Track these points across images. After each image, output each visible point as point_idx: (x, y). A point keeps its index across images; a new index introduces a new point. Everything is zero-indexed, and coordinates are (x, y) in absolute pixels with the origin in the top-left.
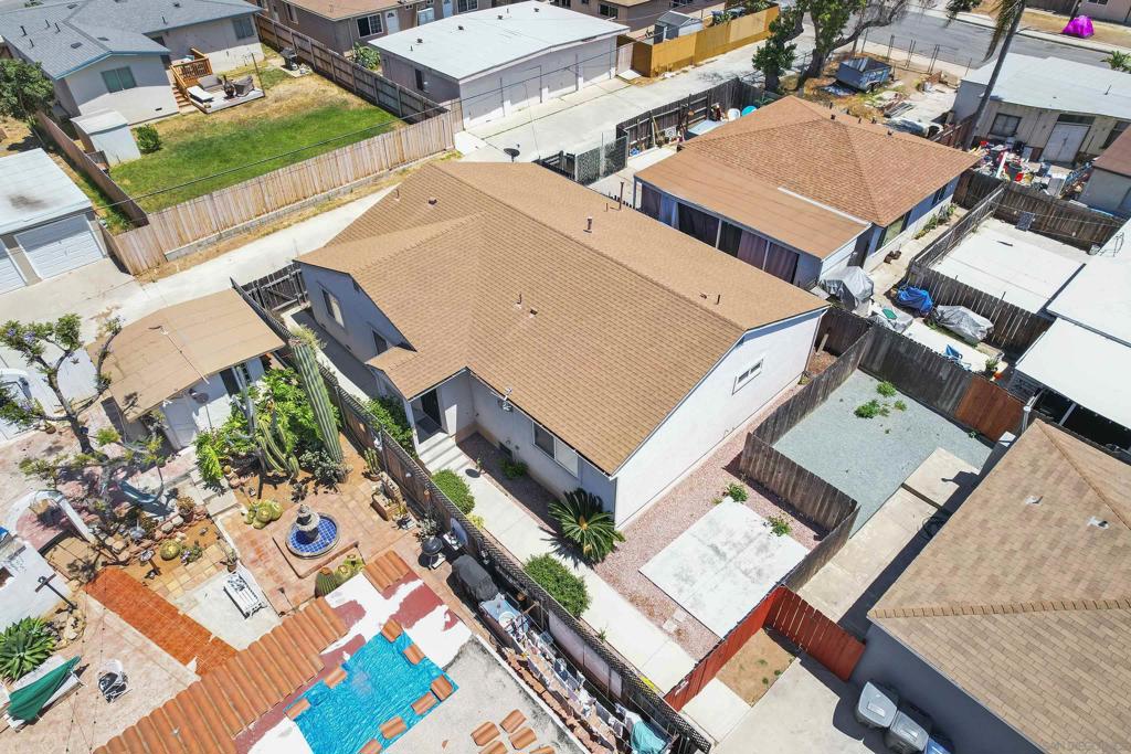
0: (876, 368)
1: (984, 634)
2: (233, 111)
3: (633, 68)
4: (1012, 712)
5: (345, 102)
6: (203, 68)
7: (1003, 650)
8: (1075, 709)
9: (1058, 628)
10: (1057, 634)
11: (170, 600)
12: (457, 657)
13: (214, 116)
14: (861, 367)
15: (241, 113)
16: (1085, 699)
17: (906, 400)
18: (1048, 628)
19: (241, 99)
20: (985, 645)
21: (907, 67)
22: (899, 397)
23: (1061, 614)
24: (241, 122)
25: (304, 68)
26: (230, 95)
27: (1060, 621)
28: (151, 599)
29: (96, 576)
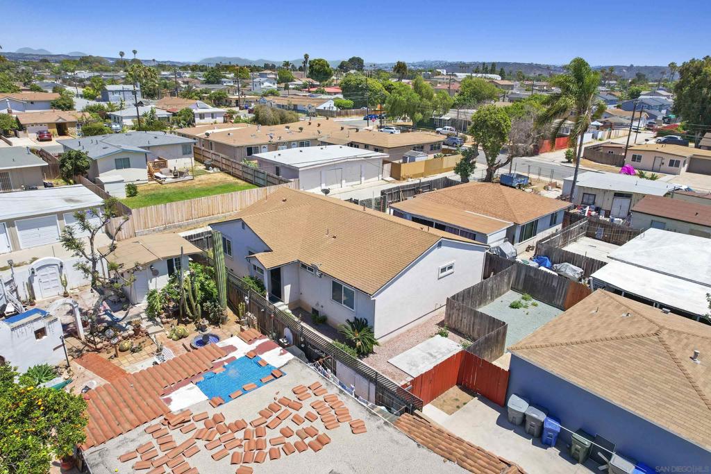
0: (520, 288)
1: (567, 353)
2: (176, 184)
3: (391, 176)
4: (581, 381)
5: (236, 183)
6: (164, 165)
7: (577, 358)
8: (613, 377)
9: (604, 348)
10: (603, 350)
11: (122, 367)
12: (286, 364)
13: (166, 185)
14: (512, 289)
15: (180, 185)
16: (617, 373)
17: (538, 302)
18: (599, 348)
19: (181, 179)
20: (567, 356)
21: (539, 181)
22: (534, 301)
23: (605, 342)
24: (180, 188)
25: (215, 169)
26: (176, 176)
27: (605, 345)
28: (111, 366)
29: (82, 355)
